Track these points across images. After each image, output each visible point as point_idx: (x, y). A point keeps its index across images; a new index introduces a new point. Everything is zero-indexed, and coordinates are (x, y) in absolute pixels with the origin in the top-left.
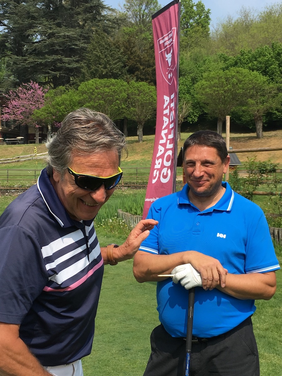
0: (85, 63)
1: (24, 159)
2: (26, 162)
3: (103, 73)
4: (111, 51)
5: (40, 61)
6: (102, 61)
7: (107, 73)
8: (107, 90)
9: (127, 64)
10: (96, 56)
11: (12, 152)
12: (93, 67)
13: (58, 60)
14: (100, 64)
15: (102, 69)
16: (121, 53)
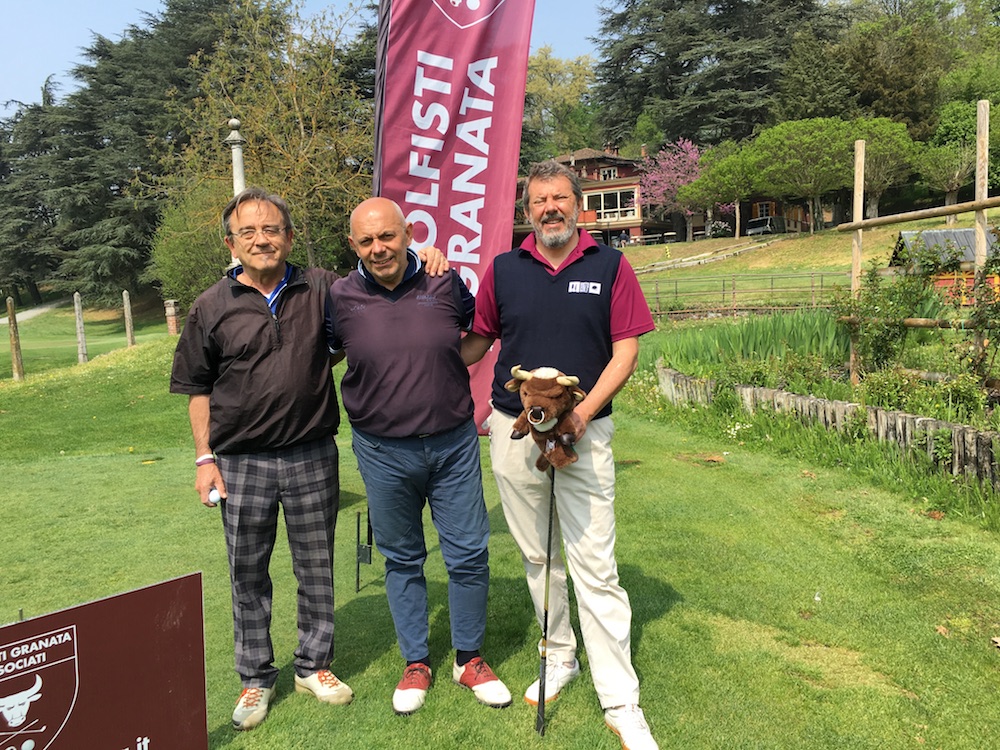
0: (778, 97)
1: (661, 268)
2: (663, 273)
3: (809, 111)
4: (826, 69)
5: (700, 103)
6: (807, 89)
7: (816, 109)
8: (807, 139)
9: (858, 88)
10: (798, 81)
11: (645, 258)
12: (791, 102)
13: (731, 97)
14: (804, 96)
15: (806, 104)
16: (847, 71)
